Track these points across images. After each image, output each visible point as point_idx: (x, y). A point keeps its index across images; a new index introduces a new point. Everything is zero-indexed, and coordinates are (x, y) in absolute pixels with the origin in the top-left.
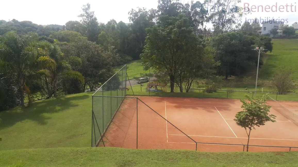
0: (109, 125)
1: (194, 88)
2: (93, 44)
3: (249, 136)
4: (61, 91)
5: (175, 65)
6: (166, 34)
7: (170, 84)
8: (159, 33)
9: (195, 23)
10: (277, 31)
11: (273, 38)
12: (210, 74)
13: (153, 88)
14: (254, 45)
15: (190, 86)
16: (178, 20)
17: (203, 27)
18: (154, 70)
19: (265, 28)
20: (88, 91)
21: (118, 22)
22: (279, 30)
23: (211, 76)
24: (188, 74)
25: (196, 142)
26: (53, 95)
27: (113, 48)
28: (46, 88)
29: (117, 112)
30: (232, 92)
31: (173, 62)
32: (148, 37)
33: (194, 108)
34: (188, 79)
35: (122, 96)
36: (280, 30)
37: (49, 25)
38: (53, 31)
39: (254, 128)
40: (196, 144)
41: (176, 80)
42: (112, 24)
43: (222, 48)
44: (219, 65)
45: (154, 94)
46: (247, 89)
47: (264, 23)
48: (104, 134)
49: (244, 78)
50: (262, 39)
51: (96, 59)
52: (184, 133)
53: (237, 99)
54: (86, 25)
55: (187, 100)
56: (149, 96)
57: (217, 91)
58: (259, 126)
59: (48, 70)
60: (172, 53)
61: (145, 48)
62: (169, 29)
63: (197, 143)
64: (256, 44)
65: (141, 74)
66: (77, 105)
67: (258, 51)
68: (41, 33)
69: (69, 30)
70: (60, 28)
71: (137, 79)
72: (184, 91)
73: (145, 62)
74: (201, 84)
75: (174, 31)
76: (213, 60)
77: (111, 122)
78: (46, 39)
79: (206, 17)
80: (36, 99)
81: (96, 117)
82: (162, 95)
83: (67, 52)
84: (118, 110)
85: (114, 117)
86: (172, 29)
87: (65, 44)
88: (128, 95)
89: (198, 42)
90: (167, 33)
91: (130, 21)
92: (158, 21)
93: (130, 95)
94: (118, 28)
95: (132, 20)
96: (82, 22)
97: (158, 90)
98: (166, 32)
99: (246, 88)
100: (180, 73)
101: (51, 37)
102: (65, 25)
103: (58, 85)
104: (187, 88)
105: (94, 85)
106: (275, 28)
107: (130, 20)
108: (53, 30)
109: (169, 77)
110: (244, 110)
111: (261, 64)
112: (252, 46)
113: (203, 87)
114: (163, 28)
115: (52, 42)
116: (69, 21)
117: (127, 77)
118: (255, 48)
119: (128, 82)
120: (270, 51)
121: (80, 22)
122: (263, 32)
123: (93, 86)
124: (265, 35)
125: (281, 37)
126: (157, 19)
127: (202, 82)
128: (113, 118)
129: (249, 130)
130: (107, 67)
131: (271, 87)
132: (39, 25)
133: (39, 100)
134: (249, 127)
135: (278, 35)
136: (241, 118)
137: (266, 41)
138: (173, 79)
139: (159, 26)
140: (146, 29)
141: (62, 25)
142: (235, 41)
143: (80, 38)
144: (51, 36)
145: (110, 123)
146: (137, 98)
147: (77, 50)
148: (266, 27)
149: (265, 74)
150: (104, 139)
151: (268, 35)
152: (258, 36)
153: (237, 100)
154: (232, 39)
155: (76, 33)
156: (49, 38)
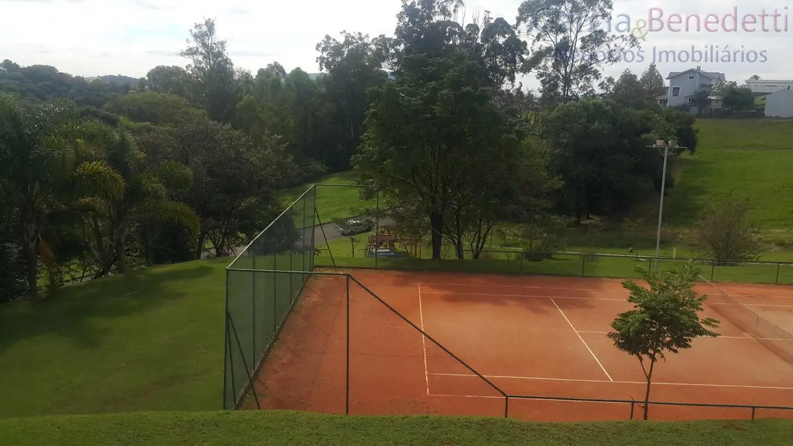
0: (270, 347)
1: (493, 247)
2: (222, 129)
3: (649, 378)
4: (136, 256)
5: (444, 188)
6: (420, 104)
7: (431, 237)
8: (401, 102)
9: (493, 75)
10: (709, 97)
11: (699, 115)
12: (535, 210)
13: (383, 247)
14: (651, 135)
15: (483, 244)
16: (452, 67)
17: (513, 86)
18: (388, 197)
19: (676, 91)
20: (208, 257)
21: (288, 71)
22: (712, 96)
23: (537, 217)
24: (479, 211)
25: (505, 395)
26: (114, 267)
27: (277, 139)
28: (94, 247)
29: (289, 313)
30: (594, 257)
31: (439, 177)
32: (372, 110)
33: (495, 301)
34: (478, 222)
35: (302, 269)
36: (715, 94)
37: (102, 77)
38: (114, 93)
39: (662, 356)
40: (507, 399)
41: (446, 226)
42: (272, 75)
43: (565, 141)
44: (560, 186)
45: (386, 264)
46: (631, 251)
47: (673, 77)
48: (257, 373)
49: (624, 222)
50: (668, 119)
51: (233, 171)
52: (473, 371)
53: (610, 277)
54: (202, 78)
55: (477, 281)
56: (376, 269)
57: (554, 256)
58: (675, 351)
59: (102, 198)
60: (436, 153)
61: (363, 141)
62: (427, 89)
63: (507, 397)
64: (654, 131)
65: (351, 209)
66: (181, 295)
67: (663, 150)
68: (80, 98)
69: (156, 89)
70: (132, 85)
71: (341, 222)
72: (468, 256)
73: (364, 177)
74: (511, 238)
75: (442, 96)
76: (544, 174)
77: (275, 341)
78: (95, 115)
79: (522, 60)
80: (67, 277)
81: (235, 326)
82: (408, 268)
83: (153, 150)
84: (292, 308)
85: (282, 326)
86: (435, 90)
87: (149, 130)
88: (319, 267)
89: (505, 125)
90: (422, 101)
91: (321, 69)
92: (396, 68)
93: (325, 267)
94: (288, 86)
95: (328, 65)
96: (192, 70)
97: (398, 254)
98: (421, 99)
99: (630, 249)
100: (456, 208)
101: (108, 110)
102: (147, 78)
103: (130, 239)
104: (474, 249)
105: (226, 241)
106: (704, 89)
107: (321, 65)
108: (114, 91)
109: (428, 219)
110: (635, 307)
111: (669, 184)
112: (644, 136)
113: (517, 245)
114: (413, 86)
115: (113, 123)
116: (157, 68)
117: (316, 219)
118: (656, 143)
119: (318, 231)
120: (689, 151)
121: (185, 69)
122: (672, 101)
123: (223, 241)
124: (676, 108)
125: (718, 114)
126: (395, 63)
127: (514, 232)
128: (280, 330)
129: (651, 360)
130: (262, 190)
131: (695, 245)
132: (74, 76)
133: (74, 279)
134: (650, 354)
135: (711, 109)
136: (629, 329)
137: (680, 123)
138: (438, 224)
139: (401, 83)
140: (368, 90)
141: (138, 77)
142: (600, 124)
143: (187, 113)
144: (107, 105)
145: (273, 344)
146: (348, 276)
147: (181, 146)
148: (679, 88)
149: (681, 212)
150: (257, 386)
151: (683, 108)
152: (657, 110)
153: (609, 279)
154: (591, 119)
155: (176, 97)
156: (103, 111)
